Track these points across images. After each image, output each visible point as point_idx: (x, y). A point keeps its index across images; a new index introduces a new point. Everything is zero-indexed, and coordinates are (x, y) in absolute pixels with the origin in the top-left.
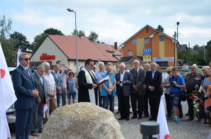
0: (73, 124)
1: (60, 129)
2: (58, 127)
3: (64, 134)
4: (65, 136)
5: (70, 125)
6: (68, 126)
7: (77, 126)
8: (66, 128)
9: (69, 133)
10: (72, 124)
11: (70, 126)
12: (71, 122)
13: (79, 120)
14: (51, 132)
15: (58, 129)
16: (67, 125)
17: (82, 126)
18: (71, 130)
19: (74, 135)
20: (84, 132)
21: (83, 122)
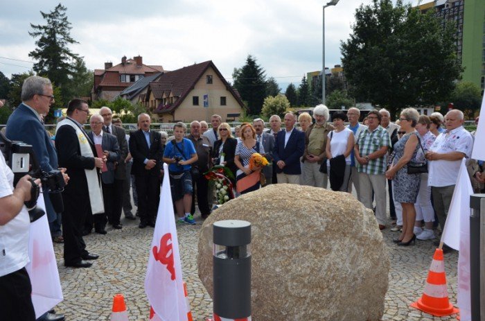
0: (333, 220)
1: (307, 233)
2: (301, 231)
3: (319, 241)
4: (322, 243)
5: (327, 222)
6: (325, 225)
7: (342, 221)
8: (322, 229)
9: (329, 236)
10: (330, 220)
11: (328, 225)
12: (327, 216)
13: (341, 211)
14: (284, 244)
15: (303, 234)
16: (322, 224)
17: (348, 221)
18: (330, 230)
19: (337, 239)
20: (354, 230)
21: (348, 214)
